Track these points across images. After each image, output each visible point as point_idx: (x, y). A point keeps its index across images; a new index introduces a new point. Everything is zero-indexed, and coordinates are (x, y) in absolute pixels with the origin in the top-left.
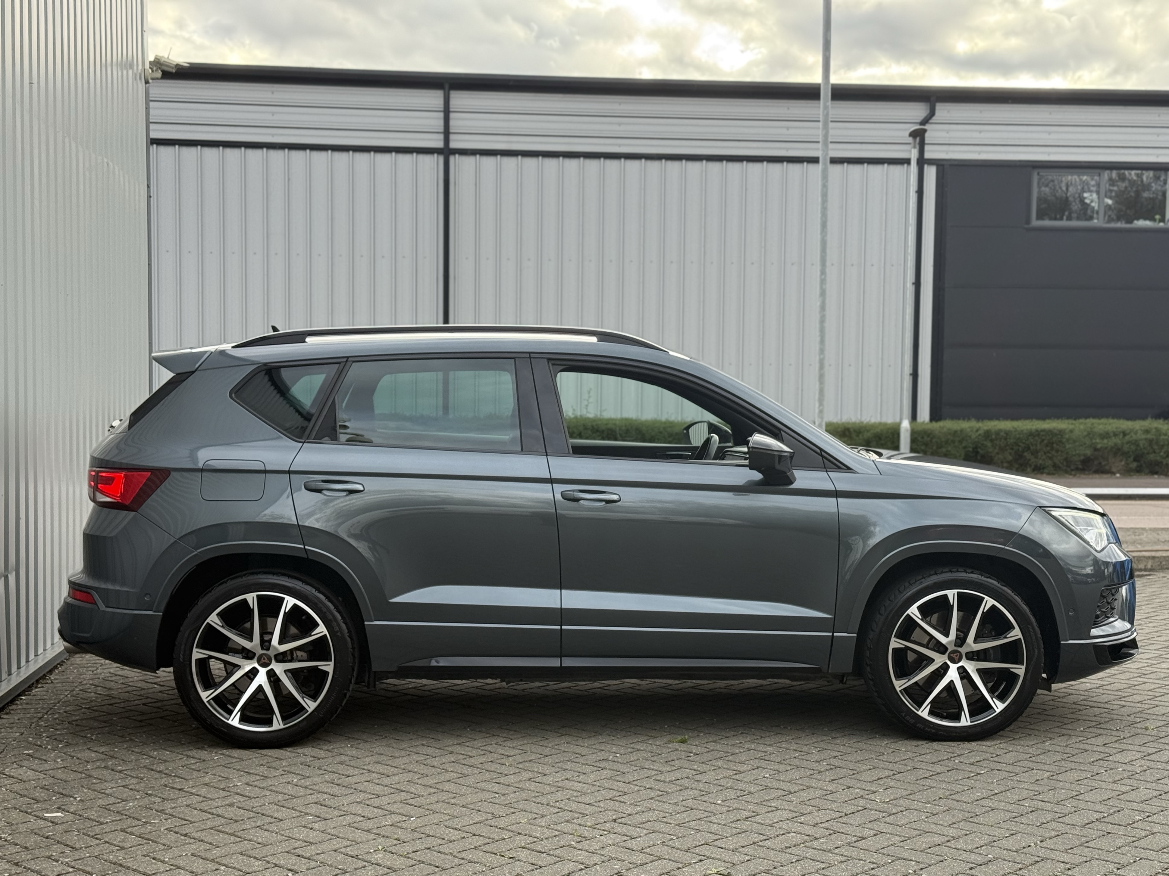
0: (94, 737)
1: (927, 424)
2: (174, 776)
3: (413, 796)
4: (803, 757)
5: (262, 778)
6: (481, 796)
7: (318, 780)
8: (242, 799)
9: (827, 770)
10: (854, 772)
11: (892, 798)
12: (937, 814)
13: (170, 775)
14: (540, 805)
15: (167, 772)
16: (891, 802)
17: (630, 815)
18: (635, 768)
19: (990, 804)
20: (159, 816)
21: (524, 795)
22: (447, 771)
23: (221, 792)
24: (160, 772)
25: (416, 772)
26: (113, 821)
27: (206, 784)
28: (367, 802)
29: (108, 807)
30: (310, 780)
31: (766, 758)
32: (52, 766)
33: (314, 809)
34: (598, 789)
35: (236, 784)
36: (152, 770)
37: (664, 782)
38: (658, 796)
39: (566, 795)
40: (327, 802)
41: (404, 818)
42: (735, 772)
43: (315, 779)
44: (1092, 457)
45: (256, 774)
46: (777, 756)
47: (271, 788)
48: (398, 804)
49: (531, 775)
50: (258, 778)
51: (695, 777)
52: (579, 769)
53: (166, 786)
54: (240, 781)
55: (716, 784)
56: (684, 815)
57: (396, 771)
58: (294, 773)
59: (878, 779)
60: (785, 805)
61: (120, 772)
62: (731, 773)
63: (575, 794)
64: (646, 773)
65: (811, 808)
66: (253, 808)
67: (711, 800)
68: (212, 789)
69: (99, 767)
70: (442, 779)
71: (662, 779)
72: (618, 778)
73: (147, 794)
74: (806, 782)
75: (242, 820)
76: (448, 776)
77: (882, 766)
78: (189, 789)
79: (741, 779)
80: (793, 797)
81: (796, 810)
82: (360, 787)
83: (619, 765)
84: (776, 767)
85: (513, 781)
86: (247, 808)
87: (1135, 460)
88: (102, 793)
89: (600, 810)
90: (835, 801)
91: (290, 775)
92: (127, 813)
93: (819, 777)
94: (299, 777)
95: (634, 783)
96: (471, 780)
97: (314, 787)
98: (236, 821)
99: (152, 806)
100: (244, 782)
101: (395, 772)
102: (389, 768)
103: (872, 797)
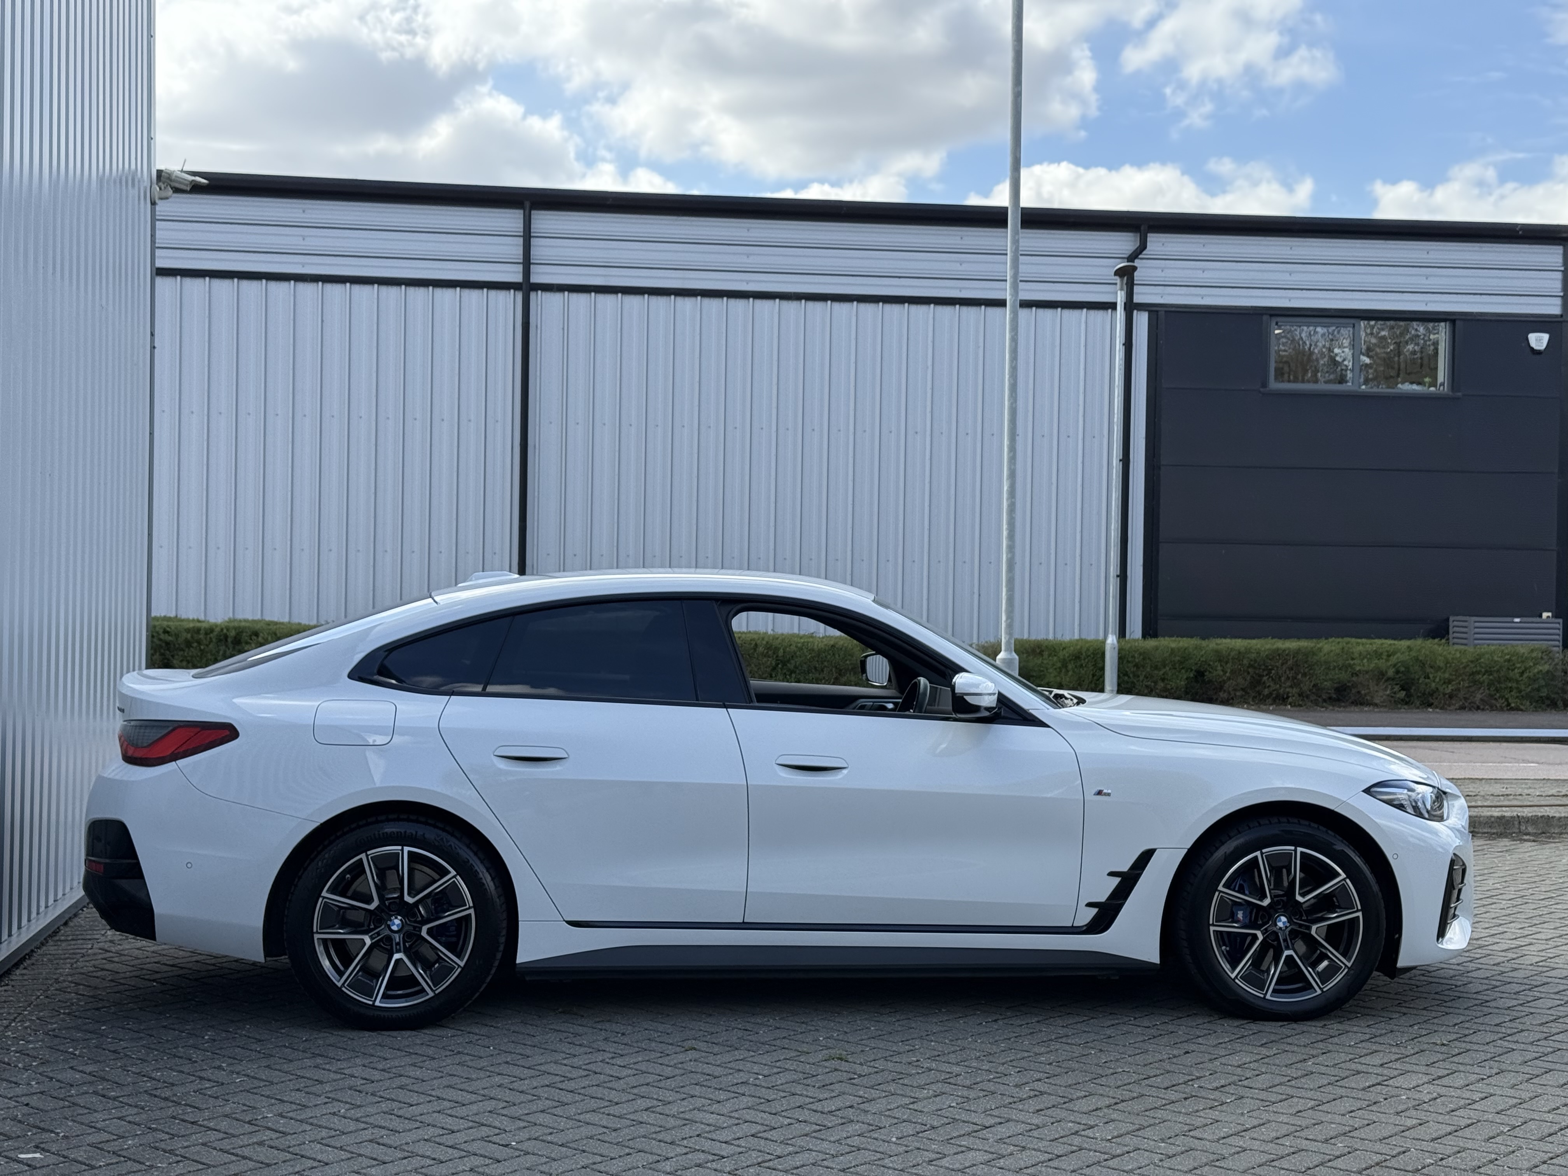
0: (77, 1053)
1: (1138, 640)
2: (186, 1105)
3: (497, 1131)
4: (998, 1080)
5: (299, 1107)
6: (585, 1131)
7: (371, 1110)
8: (274, 1135)
9: (1030, 1097)
10: (1066, 1100)
11: (1115, 1134)
12: (1175, 1155)
13: (180, 1104)
14: (662, 1144)
15: (175, 1099)
16: (1114, 1140)
17: (780, 1157)
18: (783, 1094)
19: (1241, 1143)
20: (168, 1158)
21: (642, 1131)
22: (539, 1098)
23: (247, 1126)
24: (166, 1099)
25: (499, 1100)
26: (108, 1165)
27: (226, 1116)
28: (437, 1139)
29: (100, 1146)
30: (363, 1109)
31: (951, 1080)
32: (25, 1091)
33: (368, 1149)
34: (737, 1121)
35: (265, 1115)
36: (155, 1096)
37: (822, 1113)
38: (815, 1132)
39: (696, 1130)
40: (385, 1140)
41: (487, 1161)
42: (912, 1100)
43: (368, 1109)
44: (1350, 684)
45: (291, 1103)
46: (966, 1078)
47: (311, 1120)
48: (478, 1142)
49: (649, 1103)
50: (294, 1107)
51: (862, 1106)
52: (711, 1096)
53: (174, 1118)
54: (272, 1112)
55: (889, 1116)
56: (849, 1157)
57: (473, 1097)
58: (342, 1102)
59: (1097, 1109)
60: (978, 1144)
61: (115, 1099)
62: (907, 1101)
63: (708, 1129)
64: (799, 1100)
65: (1012, 1147)
66: (289, 1147)
67: (884, 1137)
68: (235, 1122)
69: (87, 1093)
70: (534, 1108)
71: (819, 1109)
72: (762, 1107)
73: (150, 1128)
74: (1004, 1112)
75: (275, 1164)
76: (540, 1105)
77: (1101, 1092)
78: (205, 1122)
79: (920, 1108)
80: (988, 1133)
81: (993, 1150)
82: (426, 1119)
83: (764, 1090)
84: (965, 1093)
85: (625, 1112)
86: (281, 1147)
87: (1403, 688)
88: (92, 1127)
89: (741, 1150)
90: (1042, 1139)
91: (335, 1103)
92: (124, 1153)
93: (1021, 1107)
94: (347, 1106)
95: (783, 1114)
96: (572, 1110)
97: (368, 1119)
98: (268, 1165)
99: (157, 1144)
100: (276, 1113)
101: (473, 1099)
102: (465, 1094)
103: (1089, 1133)
